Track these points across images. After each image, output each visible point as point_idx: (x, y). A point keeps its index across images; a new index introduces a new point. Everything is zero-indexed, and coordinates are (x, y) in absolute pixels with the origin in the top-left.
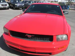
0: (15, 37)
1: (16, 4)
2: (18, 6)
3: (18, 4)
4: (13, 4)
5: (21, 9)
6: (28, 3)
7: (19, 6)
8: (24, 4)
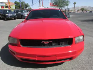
0: (27, 46)
1: (7, 15)
2: (9, 16)
3: (9, 14)
4: (4, 14)
5: (13, 19)
6: (20, 13)
7: (11, 16)
8: (15, 14)
